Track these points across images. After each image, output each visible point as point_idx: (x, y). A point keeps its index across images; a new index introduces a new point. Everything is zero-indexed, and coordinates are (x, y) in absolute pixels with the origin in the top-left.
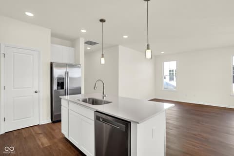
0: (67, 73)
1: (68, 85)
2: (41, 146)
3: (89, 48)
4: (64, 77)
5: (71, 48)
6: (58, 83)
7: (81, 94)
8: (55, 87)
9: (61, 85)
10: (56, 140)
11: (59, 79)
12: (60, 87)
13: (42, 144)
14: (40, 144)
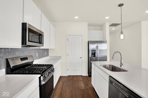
0: (97, 47)
1: (98, 54)
2: (80, 88)
3: (114, 29)
4: (95, 49)
5: (100, 31)
6: (92, 53)
7: (107, 61)
8: (90, 55)
9: (94, 54)
10: (88, 87)
11: (92, 50)
12: (93, 56)
13: (81, 87)
14: (80, 86)
